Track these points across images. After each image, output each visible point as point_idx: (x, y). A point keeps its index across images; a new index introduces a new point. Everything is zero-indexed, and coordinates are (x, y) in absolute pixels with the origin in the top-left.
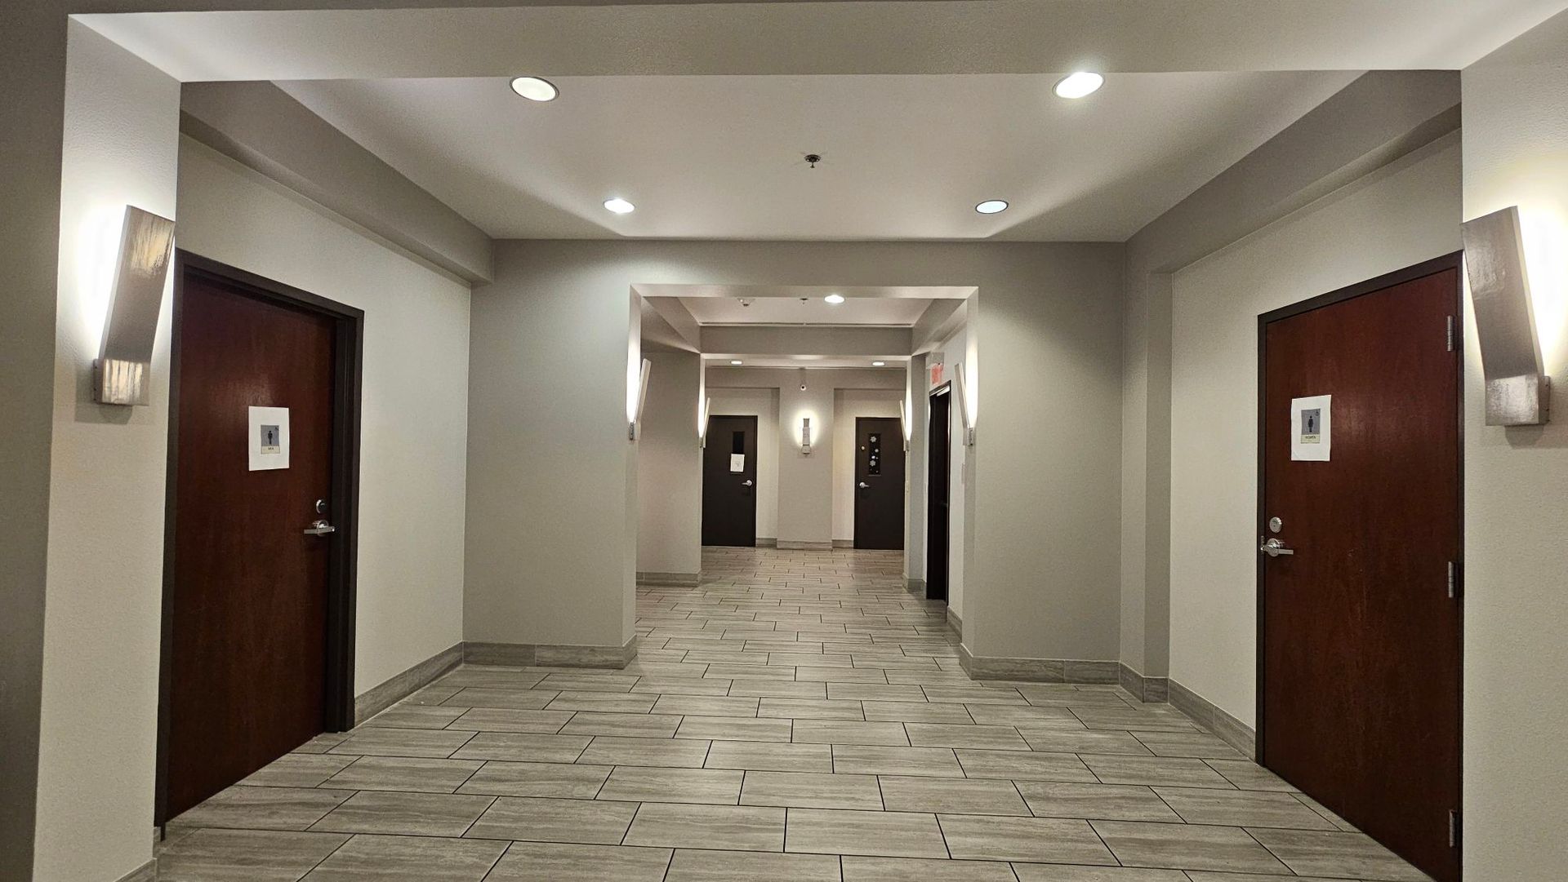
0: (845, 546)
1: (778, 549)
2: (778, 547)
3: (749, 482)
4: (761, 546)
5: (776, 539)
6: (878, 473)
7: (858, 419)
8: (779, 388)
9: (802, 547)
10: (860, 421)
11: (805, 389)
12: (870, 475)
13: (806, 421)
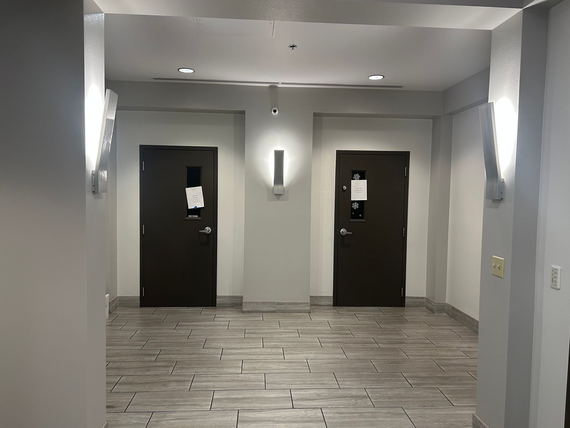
0: (322, 303)
1: (243, 312)
2: (245, 309)
3: (208, 229)
4: (224, 306)
5: (242, 298)
6: (362, 218)
7: (339, 153)
8: (243, 112)
9: (273, 309)
10: (340, 155)
11: (277, 112)
12: (352, 220)
13: (279, 156)
